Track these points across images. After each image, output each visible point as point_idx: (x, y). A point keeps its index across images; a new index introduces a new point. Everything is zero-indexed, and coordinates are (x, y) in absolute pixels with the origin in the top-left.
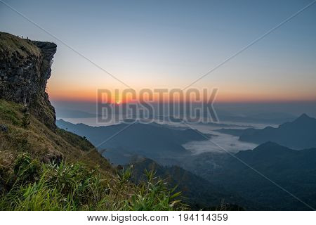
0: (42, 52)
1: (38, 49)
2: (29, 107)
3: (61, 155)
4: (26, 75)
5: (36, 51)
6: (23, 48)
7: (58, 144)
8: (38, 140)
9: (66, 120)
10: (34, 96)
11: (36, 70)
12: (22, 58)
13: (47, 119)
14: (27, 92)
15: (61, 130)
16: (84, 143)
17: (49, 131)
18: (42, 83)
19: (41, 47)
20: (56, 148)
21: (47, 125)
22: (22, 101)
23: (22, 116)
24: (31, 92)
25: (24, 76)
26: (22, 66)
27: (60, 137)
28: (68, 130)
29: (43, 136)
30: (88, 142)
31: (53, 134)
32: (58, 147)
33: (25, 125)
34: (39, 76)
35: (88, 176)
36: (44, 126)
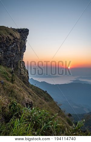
0: (21, 35)
1: (18, 33)
2: (15, 70)
3: (32, 102)
4: (13, 50)
5: (18, 35)
6: (11, 34)
7: (30, 95)
8: (19, 91)
9: (34, 79)
10: (17, 64)
11: (18, 47)
12: (10, 40)
13: (24, 78)
14: (13, 61)
15: (32, 85)
16: (46, 95)
17: (25, 85)
18: (21, 55)
19: (20, 32)
20: (29, 97)
21: (24, 82)
22: (11, 66)
23: (11, 75)
24: (15, 61)
25: (12, 51)
26: (10, 45)
27: (31, 90)
28: (36, 86)
29: (22, 89)
30: (48, 94)
31: (27, 88)
32: (30, 96)
33: (12, 81)
34: (19, 50)
35: (50, 120)
36: (23, 82)
